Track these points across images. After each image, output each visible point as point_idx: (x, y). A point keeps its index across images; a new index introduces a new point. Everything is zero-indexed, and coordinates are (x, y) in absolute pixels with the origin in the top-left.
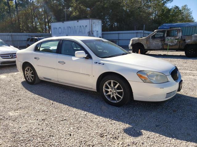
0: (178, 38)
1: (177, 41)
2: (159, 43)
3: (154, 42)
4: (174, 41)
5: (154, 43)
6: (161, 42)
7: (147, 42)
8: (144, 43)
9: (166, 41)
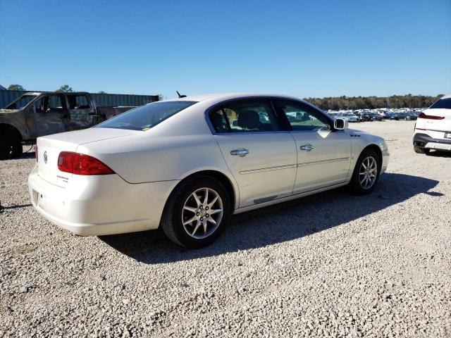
0: (92, 111)
1: (92, 117)
2: (59, 123)
3: (47, 120)
4: (88, 118)
5: (46, 125)
6: (63, 121)
7: (26, 120)
8: (19, 124)
9: (72, 118)
